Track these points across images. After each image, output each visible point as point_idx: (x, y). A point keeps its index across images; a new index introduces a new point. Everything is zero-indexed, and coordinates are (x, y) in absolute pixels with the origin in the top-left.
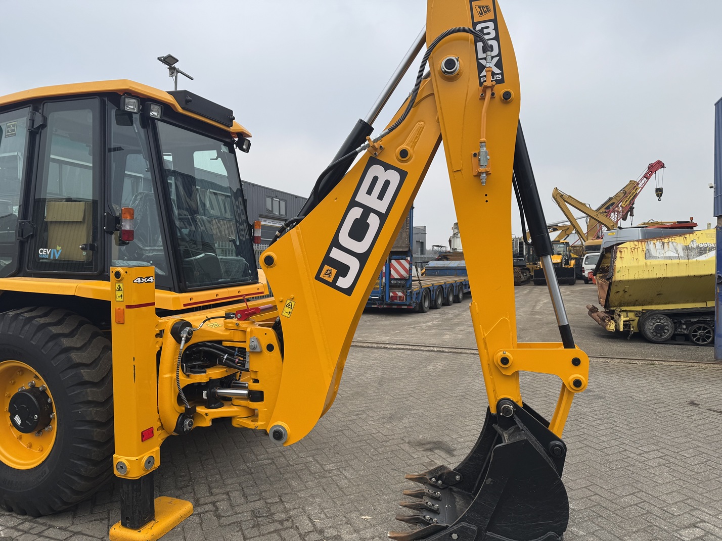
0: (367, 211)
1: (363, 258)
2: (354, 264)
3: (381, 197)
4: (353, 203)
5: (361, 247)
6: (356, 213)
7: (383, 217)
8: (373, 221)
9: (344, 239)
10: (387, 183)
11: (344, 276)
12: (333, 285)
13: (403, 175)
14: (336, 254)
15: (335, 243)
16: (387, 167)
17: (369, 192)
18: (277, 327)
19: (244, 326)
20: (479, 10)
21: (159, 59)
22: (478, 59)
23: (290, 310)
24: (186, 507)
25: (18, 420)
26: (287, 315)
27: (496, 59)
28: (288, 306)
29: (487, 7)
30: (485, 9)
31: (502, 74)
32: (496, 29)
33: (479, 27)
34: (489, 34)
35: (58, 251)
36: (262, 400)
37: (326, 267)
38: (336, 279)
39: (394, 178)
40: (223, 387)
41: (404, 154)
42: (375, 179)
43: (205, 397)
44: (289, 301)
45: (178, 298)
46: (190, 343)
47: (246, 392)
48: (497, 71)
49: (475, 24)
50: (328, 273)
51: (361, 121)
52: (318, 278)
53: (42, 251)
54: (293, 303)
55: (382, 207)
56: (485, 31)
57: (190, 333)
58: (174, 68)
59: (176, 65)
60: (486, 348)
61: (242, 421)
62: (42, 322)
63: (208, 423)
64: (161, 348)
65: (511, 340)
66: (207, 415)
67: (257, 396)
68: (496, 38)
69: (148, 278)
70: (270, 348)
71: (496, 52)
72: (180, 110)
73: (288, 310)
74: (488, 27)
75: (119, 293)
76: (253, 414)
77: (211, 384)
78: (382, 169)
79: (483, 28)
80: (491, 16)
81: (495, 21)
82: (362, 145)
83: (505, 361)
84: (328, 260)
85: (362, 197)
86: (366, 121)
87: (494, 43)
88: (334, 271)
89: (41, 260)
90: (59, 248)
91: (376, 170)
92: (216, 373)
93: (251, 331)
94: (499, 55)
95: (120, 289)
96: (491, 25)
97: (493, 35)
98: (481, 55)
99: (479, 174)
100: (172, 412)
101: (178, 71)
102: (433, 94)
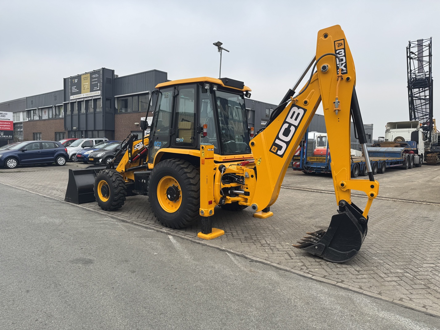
0: (290, 125)
1: (288, 143)
2: (284, 146)
3: (296, 120)
4: (285, 122)
5: (287, 139)
6: (286, 126)
7: (296, 127)
8: (293, 129)
9: (281, 136)
10: (299, 114)
11: (280, 150)
12: (276, 153)
13: (305, 111)
14: (278, 142)
15: (277, 137)
16: (299, 107)
17: (291, 118)
18: (255, 169)
19: (243, 168)
20: (338, 45)
21: (214, 44)
22: (337, 64)
23: (260, 163)
24: (222, 232)
25: (169, 196)
26: (258, 164)
27: (344, 65)
28: (259, 161)
29: (341, 44)
30: (340, 44)
31: (347, 70)
32: (345, 52)
33: (337, 52)
34: (342, 54)
35: (182, 139)
36: (249, 195)
37: (274, 147)
38: (277, 151)
39: (301, 112)
40: (236, 190)
41: (306, 102)
42: (294, 112)
43: (229, 193)
44: (259, 159)
45: (221, 157)
46: (225, 173)
47: (243, 192)
48: (344, 69)
49: (336, 51)
50: (274, 149)
51: (290, 89)
52: (270, 150)
53: (177, 139)
54: (261, 160)
55: (296, 123)
56: (340, 53)
57: (225, 169)
58: (221, 47)
59: (221, 46)
60: (336, 180)
61: (242, 203)
62: (178, 163)
63: (230, 202)
64: (215, 174)
65: (347, 177)
66: (230, 200)
67: (247, 194)
68: (345, 56)
69: (212, 149)
70: (252, 176)
71: (344, 61)
72: (224, 85)
73: (259, 162)
74: (341, 52)
75: (203, 154)
76: (246, 200)
77: (231, 188)
78: (296, 108)
79: (339, 52)
80: (343, 47)
81: (344, 49)
82: (289, 100)
83: (342, 185)
84: (275, 144)
85: (288, 120)
86: (292, 90)
87: (344, 58)
88: (277, 148)
89: (177, 142)
90: (183, 138)
91: (295, 109)
92: (233, 185)
93: (246, 170)
94: (346, 62)
95: (203, 153)
96: (343, 50)
97: (343, 54)
98: (338, 63)
99: (335, 110)
100: (218, 197)
101: (222, 49)
102: (318, 79)
